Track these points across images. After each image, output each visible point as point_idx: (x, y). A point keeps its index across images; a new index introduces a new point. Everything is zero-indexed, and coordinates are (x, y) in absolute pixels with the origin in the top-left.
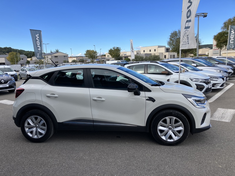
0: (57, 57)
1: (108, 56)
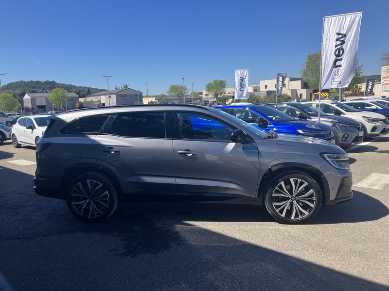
0: (125, 96)
1: (206, 95)
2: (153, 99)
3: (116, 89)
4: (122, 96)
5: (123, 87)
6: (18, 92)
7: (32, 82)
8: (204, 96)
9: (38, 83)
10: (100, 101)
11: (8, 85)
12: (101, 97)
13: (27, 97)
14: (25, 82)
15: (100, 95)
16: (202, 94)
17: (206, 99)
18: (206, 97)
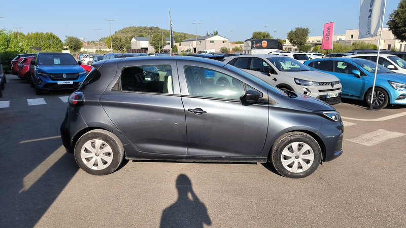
0: (213, 42)
2: (238, 46)
3: (207, 35)
4: (211, 42)
7: (140, 28)
8: (287, 43)
9: (145, 28)
10: (192, 46)
12: (193, 42)
15: (192, 41)
17: (289, 47)
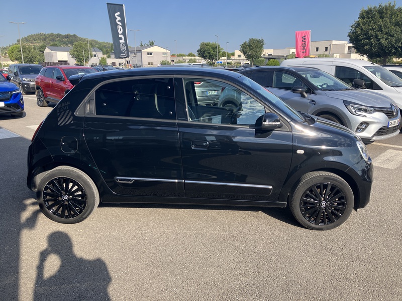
0: (151, 54)
1: (239, 56)
3: (142, 45)
4: (148, 54)
5: (148, 44)
6: (38, 44)
7: (52, 35)
8: (236, 57)
9: (58, 35)
11: (28, 37)
13: (47, 50)
14: (45, 35)
16: (233, 54)
17: (238, 61)
18: (239, 58)
